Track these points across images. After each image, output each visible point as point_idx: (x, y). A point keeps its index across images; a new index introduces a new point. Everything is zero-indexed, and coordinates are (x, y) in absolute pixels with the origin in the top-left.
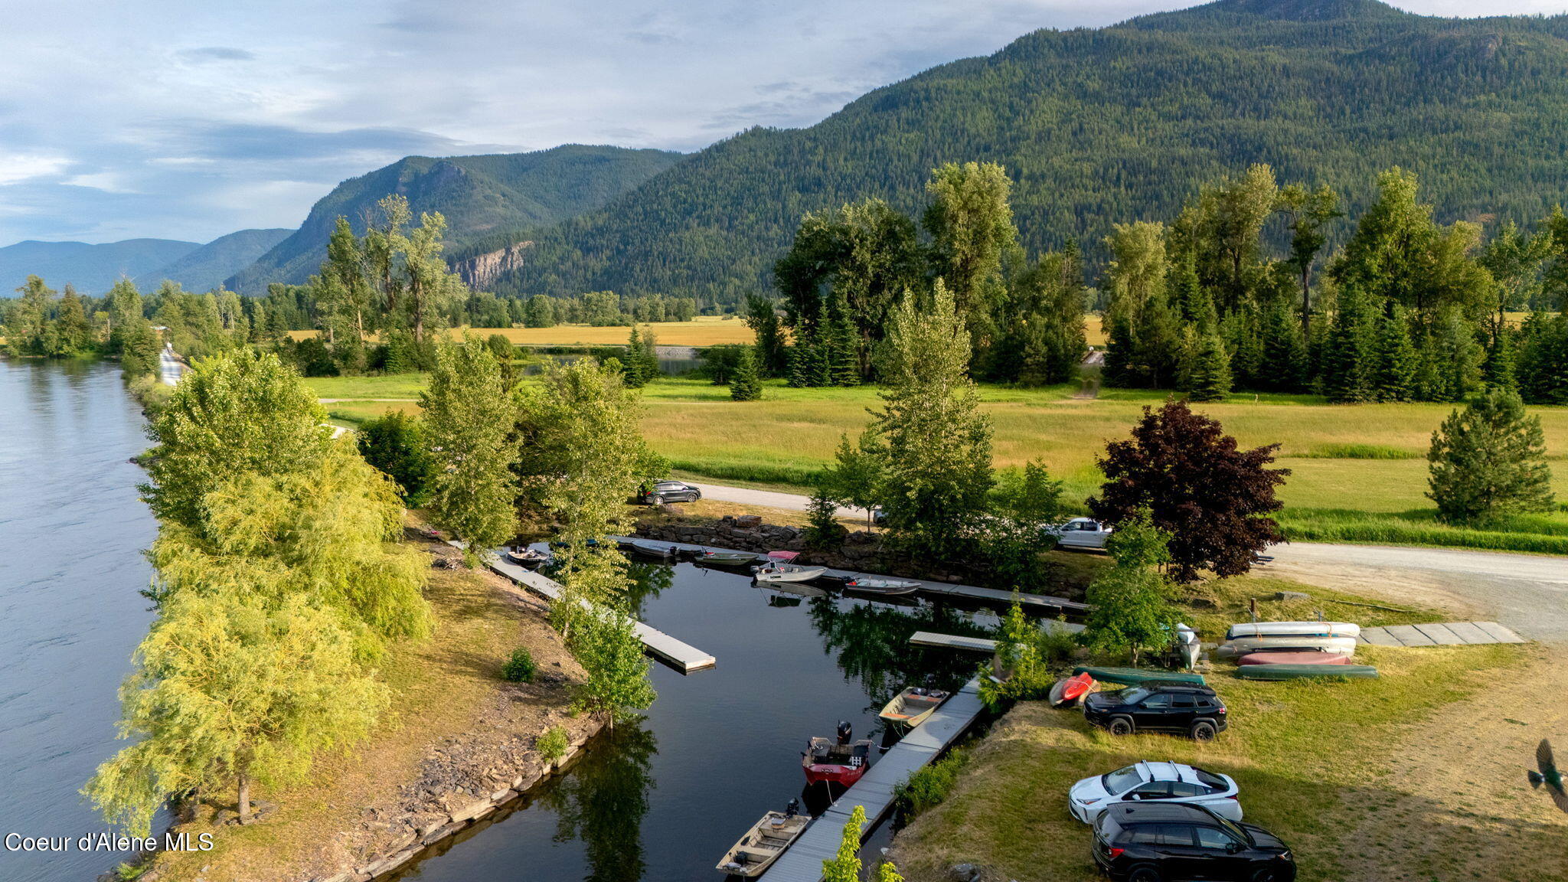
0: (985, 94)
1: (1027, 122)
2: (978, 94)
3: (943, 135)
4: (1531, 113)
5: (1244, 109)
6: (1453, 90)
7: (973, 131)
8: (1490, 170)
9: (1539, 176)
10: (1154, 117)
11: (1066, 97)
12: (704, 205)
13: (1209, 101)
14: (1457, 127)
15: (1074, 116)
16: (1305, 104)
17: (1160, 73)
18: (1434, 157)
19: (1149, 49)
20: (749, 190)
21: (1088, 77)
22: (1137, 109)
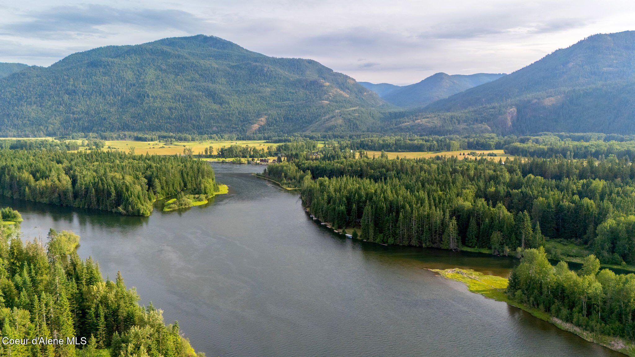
0: (129, 66)
1: (145, 77)
2: (126, 66)
3: (117, 79)
4: (274, 89)
5: (208, 80)
6: (258, 80)
7: (127, 78)
8: (266, 104)
9: (277, 106)
10: (184, 80)
11: (156, 70)
12: (27, 97)
13: (199, 76)
14: (259, 92)
15: (160, 77)
16: (224, 80)
17: (183, 66)
18: (255, 100)
19: (179, 57)
20: (45, 92)
21: (162, 64)
22: (178, 77)
